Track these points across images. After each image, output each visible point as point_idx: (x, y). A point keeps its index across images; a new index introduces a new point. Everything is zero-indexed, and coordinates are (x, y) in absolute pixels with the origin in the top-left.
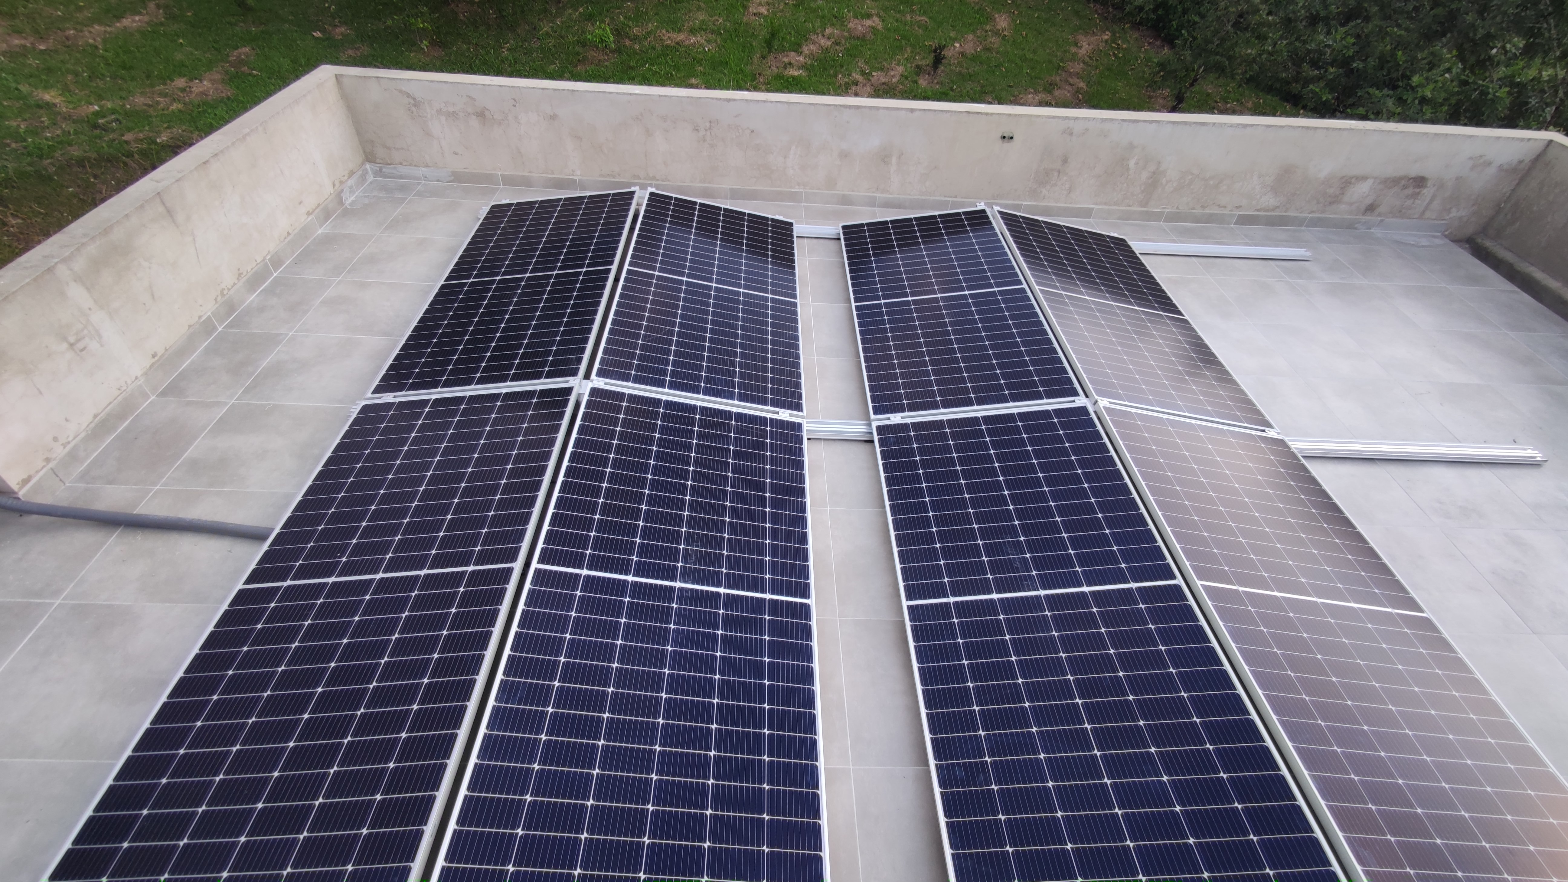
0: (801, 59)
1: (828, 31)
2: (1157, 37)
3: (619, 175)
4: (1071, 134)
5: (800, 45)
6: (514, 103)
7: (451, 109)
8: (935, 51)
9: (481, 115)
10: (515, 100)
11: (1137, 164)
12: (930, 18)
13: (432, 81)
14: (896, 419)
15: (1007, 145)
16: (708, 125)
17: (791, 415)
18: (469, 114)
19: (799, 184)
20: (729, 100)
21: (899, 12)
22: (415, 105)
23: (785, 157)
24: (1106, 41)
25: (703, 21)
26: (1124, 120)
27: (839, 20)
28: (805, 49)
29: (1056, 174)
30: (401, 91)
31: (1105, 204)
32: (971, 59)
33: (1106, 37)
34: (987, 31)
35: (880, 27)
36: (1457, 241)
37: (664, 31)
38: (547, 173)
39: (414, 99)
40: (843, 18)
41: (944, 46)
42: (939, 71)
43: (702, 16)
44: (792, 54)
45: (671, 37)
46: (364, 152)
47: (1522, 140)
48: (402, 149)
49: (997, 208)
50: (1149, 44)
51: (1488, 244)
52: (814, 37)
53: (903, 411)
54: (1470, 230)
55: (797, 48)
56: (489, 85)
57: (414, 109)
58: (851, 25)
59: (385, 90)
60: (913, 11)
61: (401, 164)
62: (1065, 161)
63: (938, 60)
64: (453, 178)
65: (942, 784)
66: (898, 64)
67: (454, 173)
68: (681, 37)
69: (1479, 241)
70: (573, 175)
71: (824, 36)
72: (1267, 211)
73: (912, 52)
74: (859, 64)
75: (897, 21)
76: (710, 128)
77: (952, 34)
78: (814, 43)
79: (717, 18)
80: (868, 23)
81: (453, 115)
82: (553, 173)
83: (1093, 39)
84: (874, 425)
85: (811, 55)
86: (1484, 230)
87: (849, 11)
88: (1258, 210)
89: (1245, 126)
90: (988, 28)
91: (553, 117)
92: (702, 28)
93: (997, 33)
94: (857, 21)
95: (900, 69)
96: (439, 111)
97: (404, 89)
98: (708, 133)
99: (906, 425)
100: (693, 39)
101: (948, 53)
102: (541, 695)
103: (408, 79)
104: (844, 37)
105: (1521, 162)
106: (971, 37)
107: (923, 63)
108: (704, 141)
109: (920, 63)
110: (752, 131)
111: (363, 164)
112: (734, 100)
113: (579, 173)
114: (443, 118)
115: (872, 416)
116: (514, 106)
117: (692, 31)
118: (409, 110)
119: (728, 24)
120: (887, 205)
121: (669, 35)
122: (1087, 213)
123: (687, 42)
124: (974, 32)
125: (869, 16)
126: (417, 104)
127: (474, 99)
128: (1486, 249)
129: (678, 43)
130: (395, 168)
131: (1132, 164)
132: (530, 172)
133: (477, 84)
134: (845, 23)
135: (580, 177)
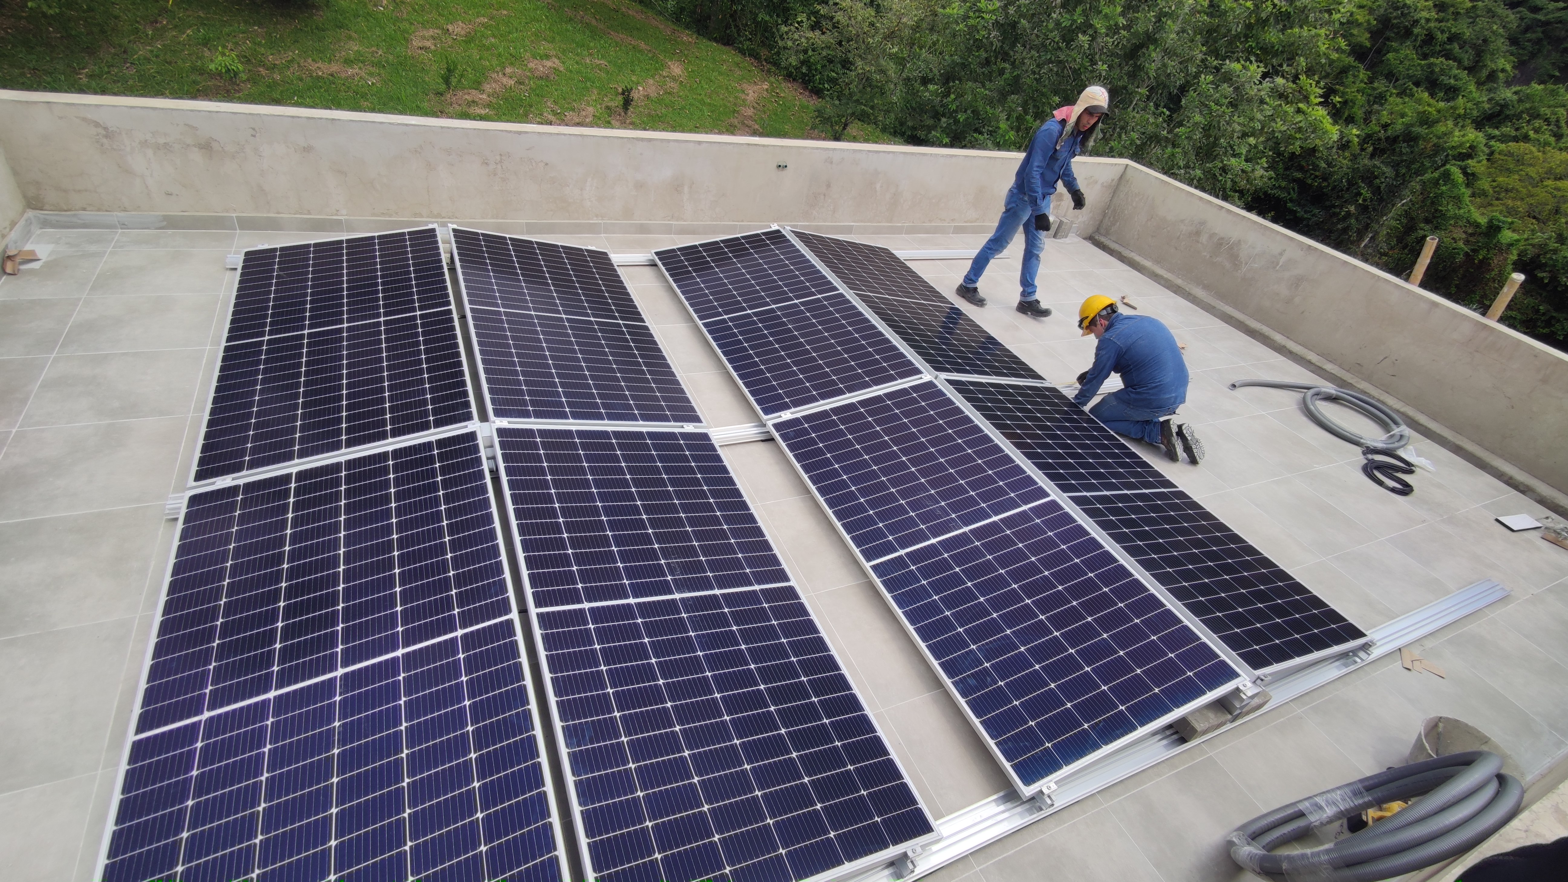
0: (484, 96)
1: (508, 70)
2: (806, 88)
3: (397, 213)
4: (832, 163)
5: (479, 83)
6: (253, 133)
7: (161, 141)
8: (623, 94)
9: (207, 147)
10: (254, 129)
11: (881, 187)
12: (609, 62)
13: (132, 107)
14: (786, 415)
15: (785, 172)
16: (498, 158)
17: (695, 427)
18: (188, 145)
19: (597, 216)
20: (520, 133)
21: (577, 55)
22: (106, 137)
23: (582, 190)
24: (767, 90)
25: (358, 52)
26: (869, 151)
27: (515, 59)
28: (487, 87)
29: (822, 197)
30: (84, 119)
31: (862, 221)
32: (656, 102)
33: (766, 87)
34: (664, 77)
35: (562, 69)
36: (1085, 239)
37: (310, 60)
38: (301, 213)
39: (106, 129)
40: (521, 58)
41: (631, 89)
42: (629, 113)
43: (355, 47)
44: (474, 92)
45: (322, 68)
46: (25, 197)
47: (1112, 164)
48: (86, 191)
49: (789, 228)
50: (801, 93)
51: (1103, 239)
52: (494, 75)
53: (789, 408)
54: (1090, 231)
55: (477, 85)
56: (217, 112)
57: (105, 141)
58: (531, 65)
59: (60, 118)
60: (591, 55)
61: (84, 209)
62: (829, 186)
63: (627, 103)
64: (165, 223)
65: (964, 694)
66: (588, 104)
67: (166, 218)
68: (334, 68)
69: (1097, 237)
70: (337, 215)
71: (504, 74)
72: (971, 222)
73: (599, 94)
74: (549, 104)
75: (577, 63)
76: (501, 162)
77: (634, 78)
78: (495, 81)
79: (374, 49)
80: (549, 64)
81: (166, 147)
82: (309, 213)
83: (756, 88)
84: (770, 424)
85: (494, 94)
86: (1098, 230)
87: (526, 51)
88: (965, 222)
89: (952, 156)
90: (664, 74)
91: (308, 149)
92: (359, 59)
93: (674, 79)
94: (536, 62)
95: (591, 109)
96: (144, 144)
97: (89, 116)
98: (499, 167)
99: (797, 419)
100: (350, 72)
101: (635, 95)
102: (608, 729)
103: (96, 105)
104: (527, 77)
105: (1113, 180)
106: (651, 81)
107: (612, 104)
108: (495, 175)
109: (609, 104)
110: (547, 164)
111: (24, 212)
112: (526, 133)
113: (344, 212)
114: (150, 152)
115: (765, 417)
116: (254, 136)
117: (348, 62)
118: (98, 142)
119: (391, 57)
120: (683, 231)
121: (317, 65)
122: (849, 230)
123: (343, 75)
124: (653, 77)
125: (547, 57)
126: (109, 134)
127: (196, 129)
128: (1102, 243)
129: (332, 75)
130: (74, 215)
131: (878, 186)
132: (278, 213)
133: (199, 111)
134: (525, 62)
135: (346, 217)
